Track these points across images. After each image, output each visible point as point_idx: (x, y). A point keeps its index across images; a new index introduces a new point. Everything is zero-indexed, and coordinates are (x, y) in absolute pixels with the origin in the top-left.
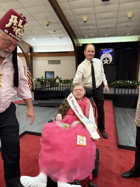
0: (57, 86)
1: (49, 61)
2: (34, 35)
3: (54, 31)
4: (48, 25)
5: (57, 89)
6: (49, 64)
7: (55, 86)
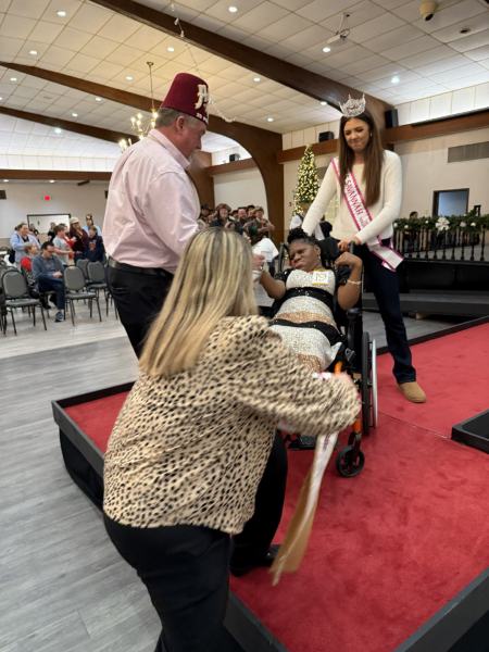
1: (450, 149)
2: (392, 65)
4: (428, 18)
5: (467, 258)
6: (449, 161)
7: (464, 245)
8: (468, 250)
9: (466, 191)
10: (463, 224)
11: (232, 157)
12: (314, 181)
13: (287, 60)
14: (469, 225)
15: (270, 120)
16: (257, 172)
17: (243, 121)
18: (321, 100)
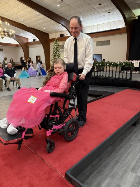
0: (102, 71)
1: (97, 42)
2: (80, 14)
3: (100, 5)
5: (101, 75)
6: (97, 46)
7: (100, 71)
8: (102, 73)
9: (101, 55)
10: (97, 65)
11: (34, 40)
12: (58, 49)
13: (46, 8)
14: (99, 65)
15: (45, 29)
16: (41, 45)
17: (36, 28)
18: (60, 23)
